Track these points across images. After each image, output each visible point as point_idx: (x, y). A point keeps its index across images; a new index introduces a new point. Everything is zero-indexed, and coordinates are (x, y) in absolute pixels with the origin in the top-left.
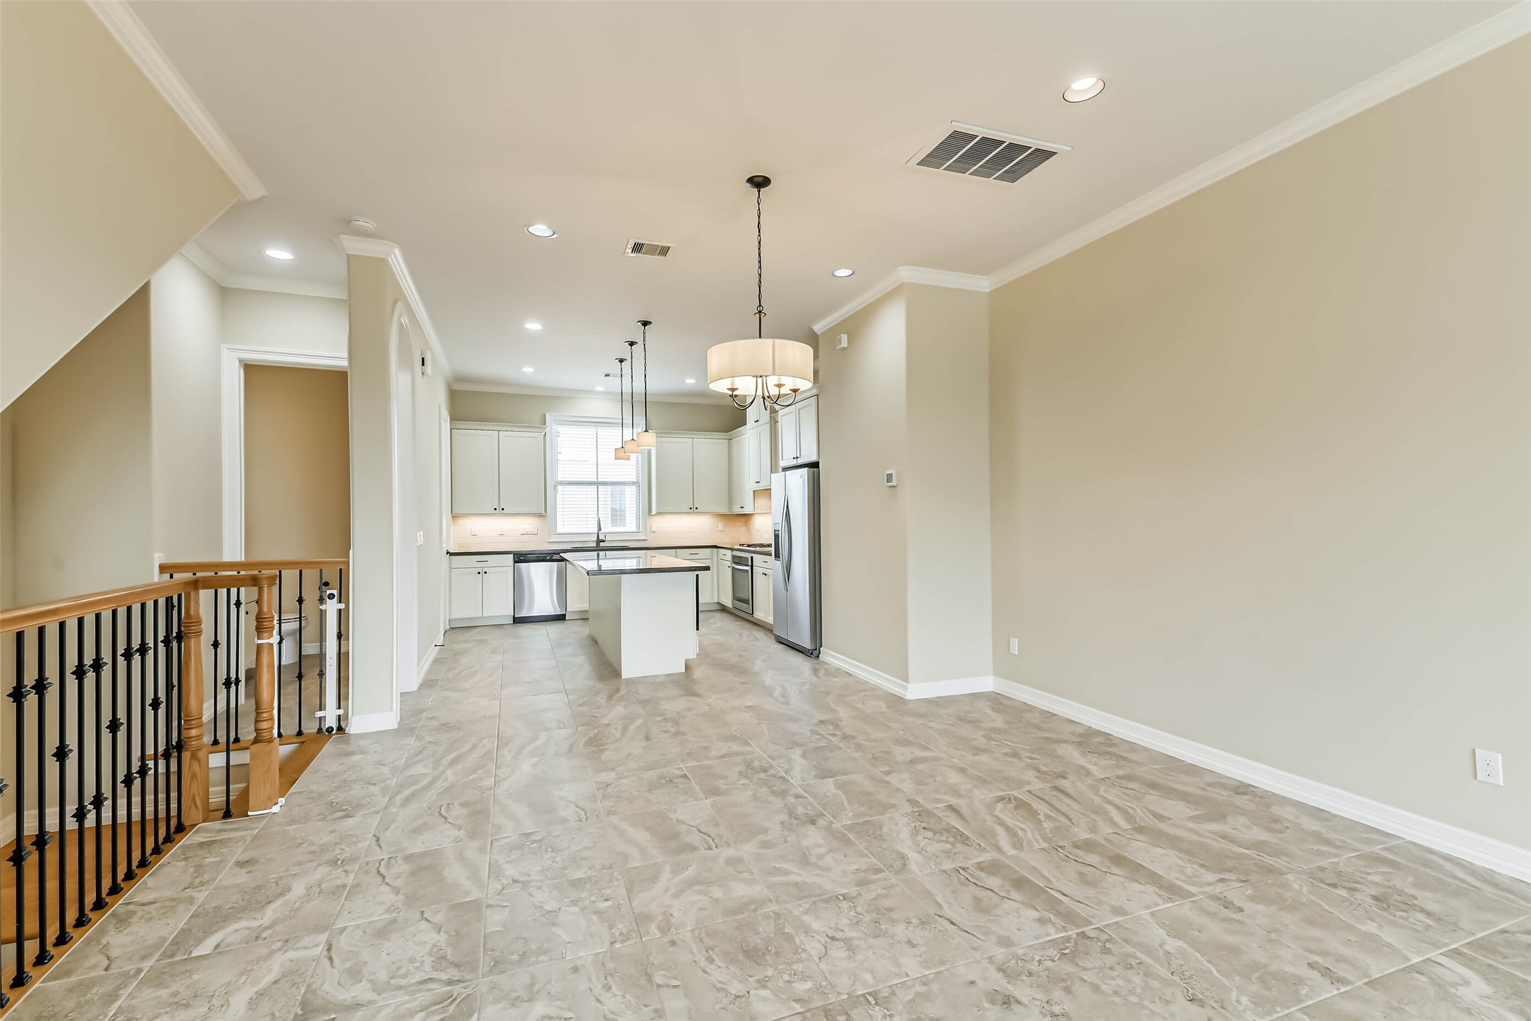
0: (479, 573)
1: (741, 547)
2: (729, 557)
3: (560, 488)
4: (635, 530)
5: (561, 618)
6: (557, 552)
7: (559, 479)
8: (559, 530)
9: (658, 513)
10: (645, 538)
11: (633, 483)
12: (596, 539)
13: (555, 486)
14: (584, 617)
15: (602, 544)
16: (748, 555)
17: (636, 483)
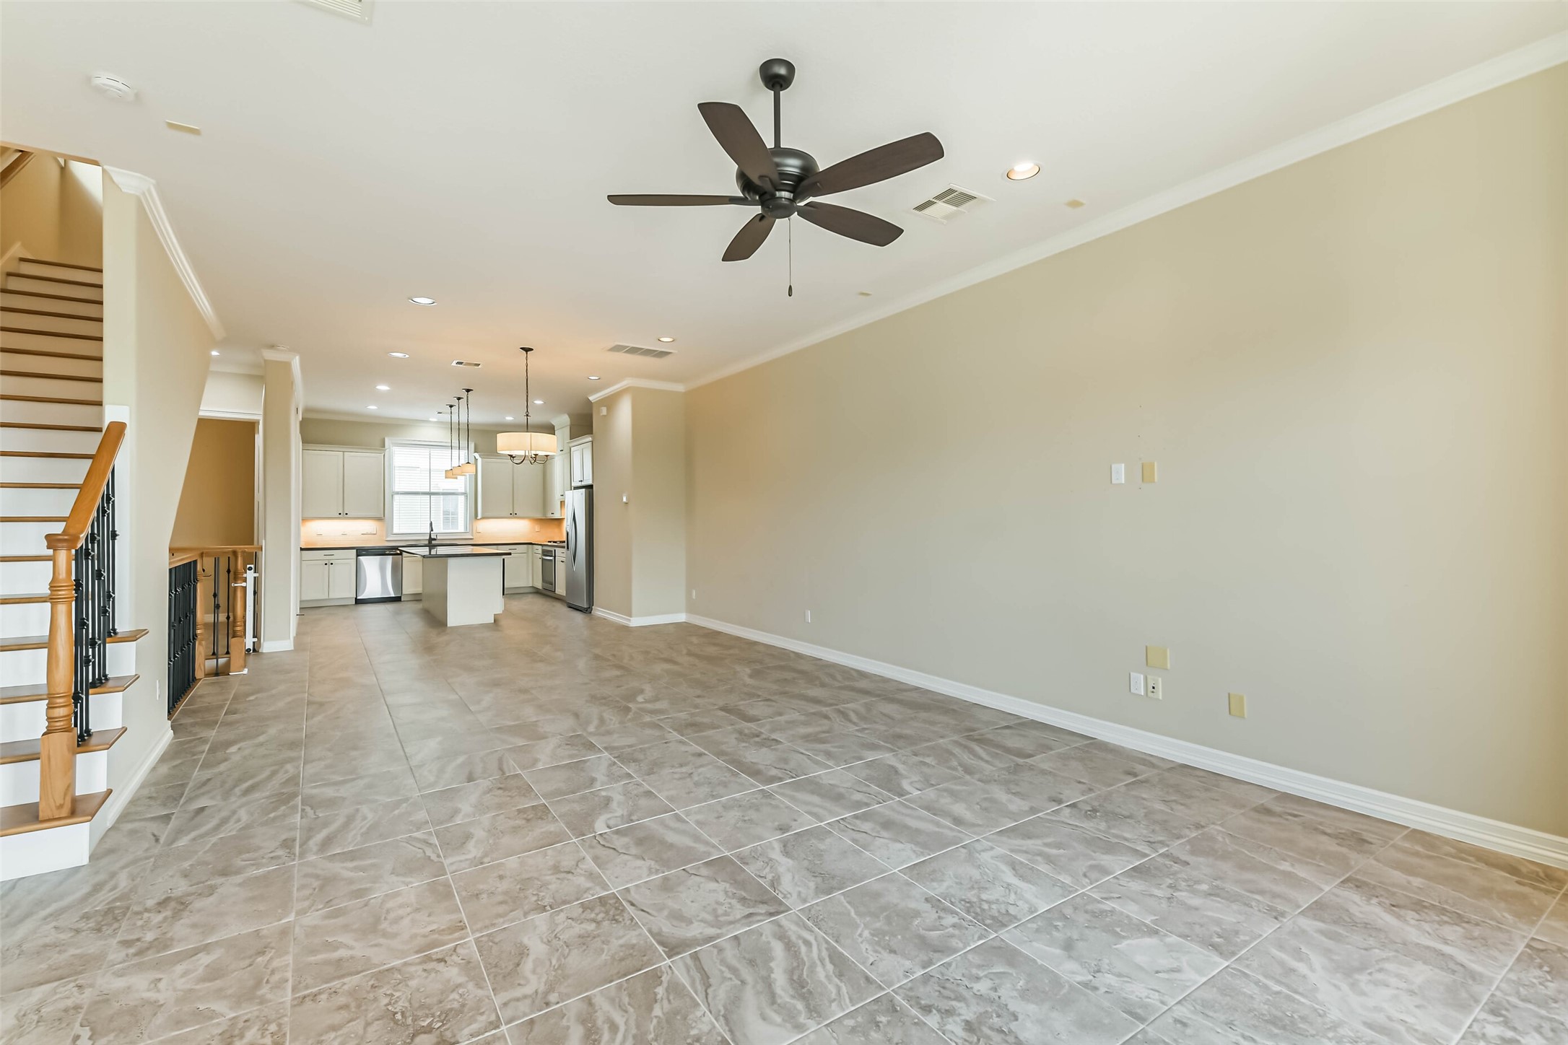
0: (326, 564)
1: (549, 544)
2: (540, 551)
3: (396, 497)
4: (463, 531)
5: (397, 599)
6: (396, 548)
7: (396, 490)
8: (395, 531)
9: (483, 518)
10: (471, 537)
11: (462, 494)
12: (428, 538)
13: (392, 496)
14: (417, 598)
15: (433, 542)
16: (552, 549)
17: (465, 494)
